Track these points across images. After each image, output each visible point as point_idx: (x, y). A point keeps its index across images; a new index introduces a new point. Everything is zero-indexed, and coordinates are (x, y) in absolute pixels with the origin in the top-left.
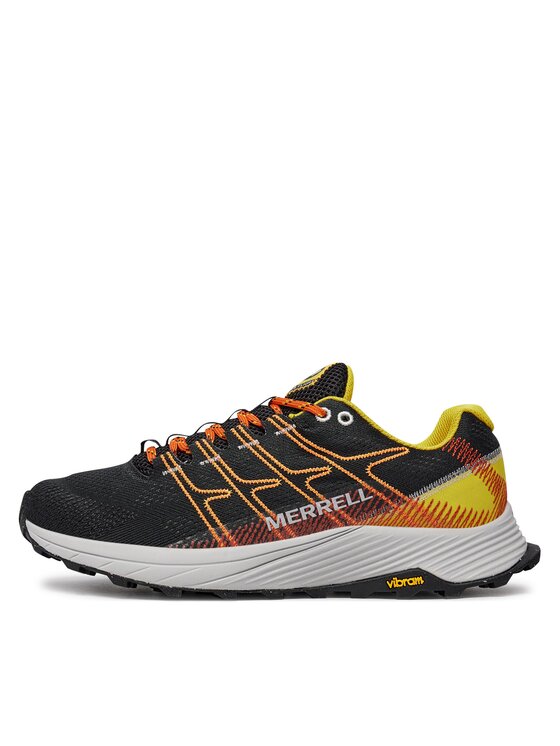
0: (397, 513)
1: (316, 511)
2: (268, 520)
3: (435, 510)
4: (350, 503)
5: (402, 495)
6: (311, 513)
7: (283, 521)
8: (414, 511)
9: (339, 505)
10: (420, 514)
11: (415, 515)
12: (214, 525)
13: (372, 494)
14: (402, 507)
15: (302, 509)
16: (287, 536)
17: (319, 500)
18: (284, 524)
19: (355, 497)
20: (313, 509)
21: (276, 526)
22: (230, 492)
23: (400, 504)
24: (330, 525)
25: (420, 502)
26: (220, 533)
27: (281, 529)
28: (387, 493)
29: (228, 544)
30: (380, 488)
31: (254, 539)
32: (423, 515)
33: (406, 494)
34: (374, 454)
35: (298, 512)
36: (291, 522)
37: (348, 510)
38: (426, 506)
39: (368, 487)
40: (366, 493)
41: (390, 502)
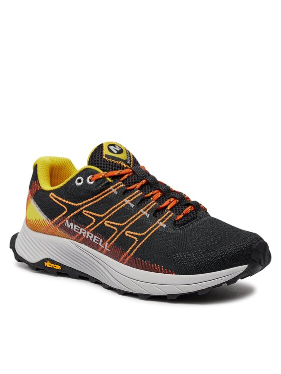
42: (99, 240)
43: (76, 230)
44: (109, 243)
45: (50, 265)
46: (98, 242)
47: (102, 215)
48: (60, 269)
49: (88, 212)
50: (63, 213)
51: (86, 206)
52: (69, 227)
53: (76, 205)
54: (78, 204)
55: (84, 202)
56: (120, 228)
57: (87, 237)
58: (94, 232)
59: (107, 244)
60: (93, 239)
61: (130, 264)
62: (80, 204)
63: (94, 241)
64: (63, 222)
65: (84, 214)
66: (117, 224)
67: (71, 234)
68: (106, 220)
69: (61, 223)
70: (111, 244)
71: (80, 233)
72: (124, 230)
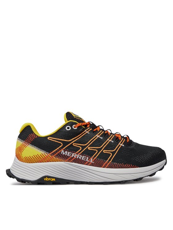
42: (86, 158)
43: (69, 155)
44: (93, 158)
45: (48, 179)
46: (85, 159)
47: (86, 145)
48: (55, 180)
49: (76, 144)
50: (60, 147)
51: (74, 141)
52: (64, 154)
53: (69, 141)
54: (70, 141)
55: (73, 139)
56: (99, 150)
57: (77, 158)
58: (82, 154)
59: (92, 159)
60: (81, 158)
61: (110, 167)
62: (71, 140)
63: (82, 159)
64: (59, 152)
65: (74, 145)
66: (96, 148)
67: (65, 158)
68: (89, 147)
69: (58, 153)
70: (95, 158)
71: (72, 156)
72: (102, 150)
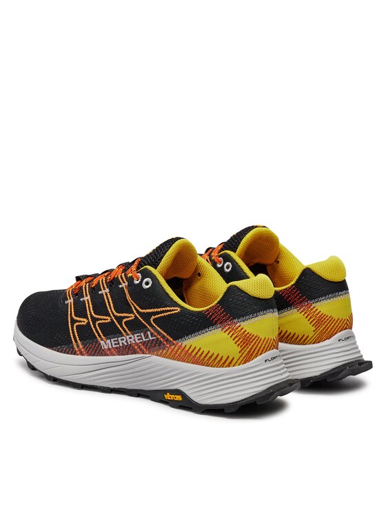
0: (170, 350)
1: (127, 342)
2: (102, 342)
3: (192, 351)
4: (144, 340)
5: (171, 339)
6: (124, 342)
7: (110, 344)
8: (180, 351)
9: (139, 340)
10: (184, 353)
11: (181, 353)
12: (76, 341)
13: (155, 336)
14: (173, 347)
15: (119, 339)
16: (112, 354)
17: (128, 335)
18: (110, 347)
19: (147, 337)
20: (125, 340)
21: (106, 347)
22: (86, 321)
23: (171, 346)
24: (135, 352)
25: (183, 346)
26: (78, 346)
27: (109, 349)
28: (163, 337)
29: (82, 354)
30: (159, 333)
31: (95, 353)
32: (185, 354)
33: (175, 339)
34: (155, 310)
35: (118, 340)
36: (114, 346)
37: (144, 343)
38: (187, 348)
39: (152, 331)
40: (152, 334)
41: (165, 342)
